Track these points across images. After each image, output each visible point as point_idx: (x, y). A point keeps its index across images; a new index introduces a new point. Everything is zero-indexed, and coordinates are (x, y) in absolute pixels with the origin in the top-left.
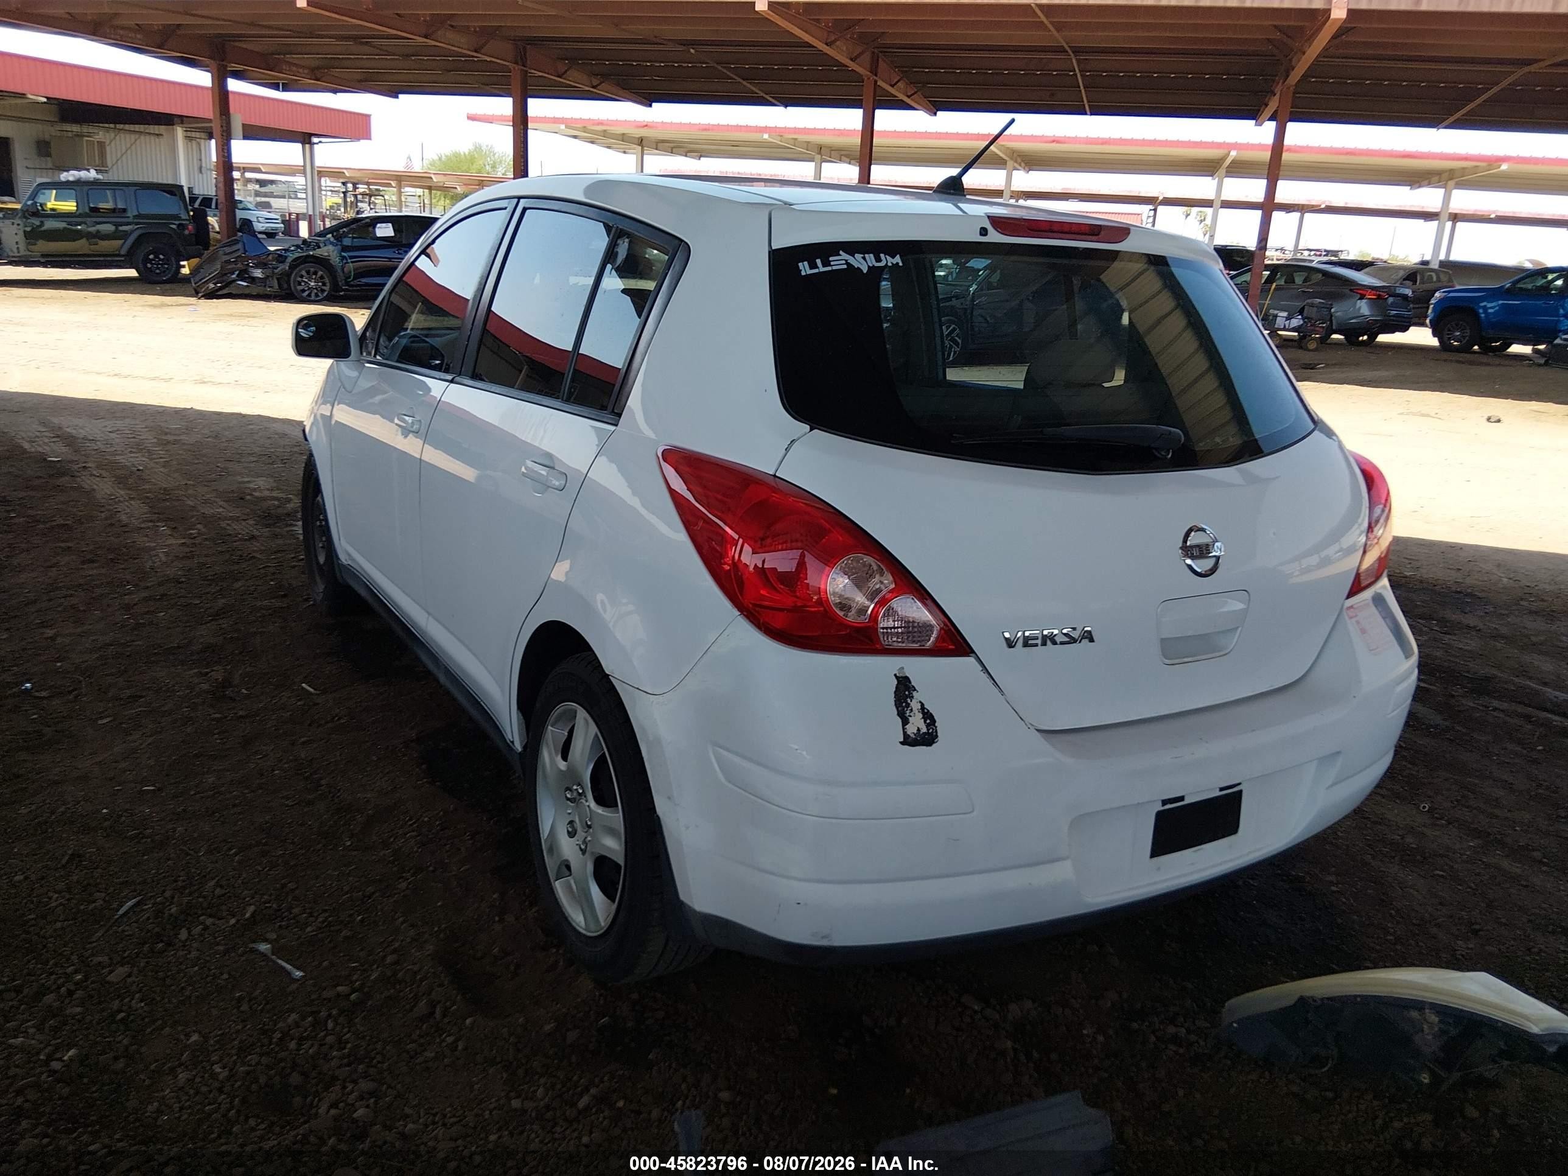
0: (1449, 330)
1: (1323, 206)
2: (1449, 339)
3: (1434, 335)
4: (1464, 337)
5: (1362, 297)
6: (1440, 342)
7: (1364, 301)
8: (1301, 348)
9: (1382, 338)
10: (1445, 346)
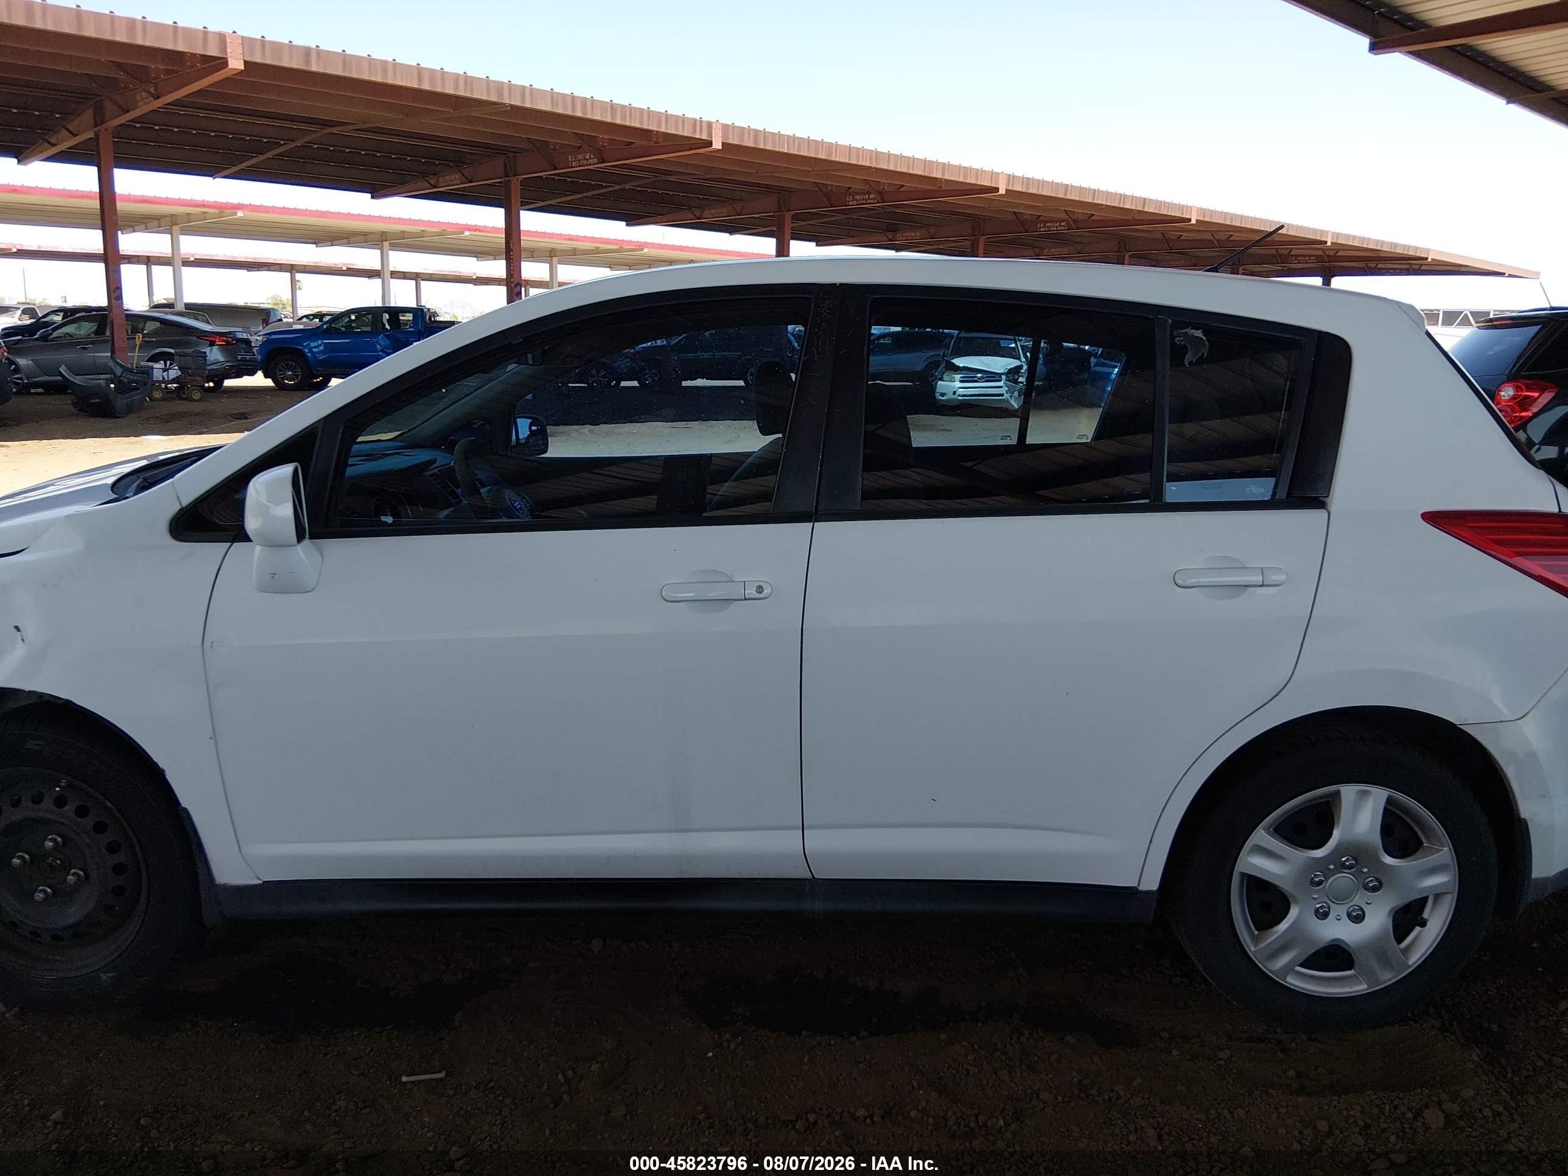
0: (281, 371)
1: (192, 259)
2: (283, 379)
3: (266, 376)
4: (297, 376)
5: (212, 344)
6: (274, 382)
7: (215, 348)
8: (181, 399)
9: (228, 383)
10: (280, 386)
